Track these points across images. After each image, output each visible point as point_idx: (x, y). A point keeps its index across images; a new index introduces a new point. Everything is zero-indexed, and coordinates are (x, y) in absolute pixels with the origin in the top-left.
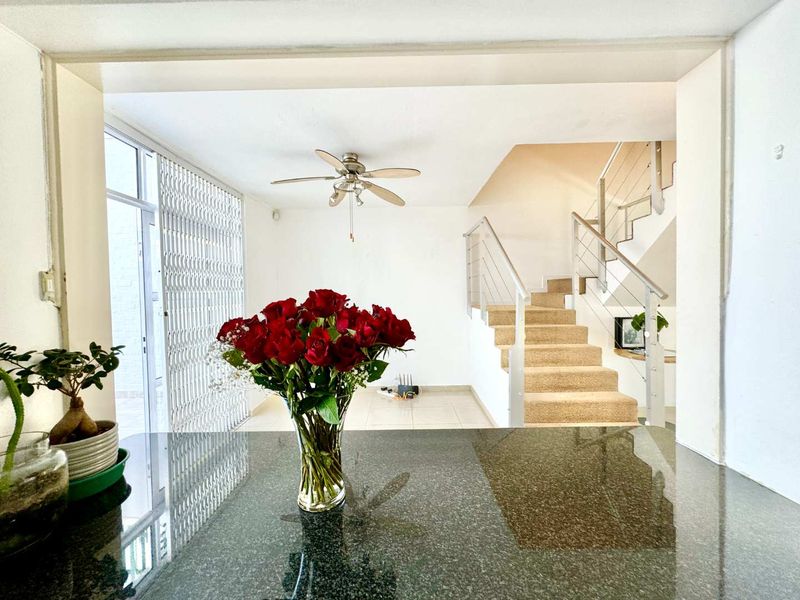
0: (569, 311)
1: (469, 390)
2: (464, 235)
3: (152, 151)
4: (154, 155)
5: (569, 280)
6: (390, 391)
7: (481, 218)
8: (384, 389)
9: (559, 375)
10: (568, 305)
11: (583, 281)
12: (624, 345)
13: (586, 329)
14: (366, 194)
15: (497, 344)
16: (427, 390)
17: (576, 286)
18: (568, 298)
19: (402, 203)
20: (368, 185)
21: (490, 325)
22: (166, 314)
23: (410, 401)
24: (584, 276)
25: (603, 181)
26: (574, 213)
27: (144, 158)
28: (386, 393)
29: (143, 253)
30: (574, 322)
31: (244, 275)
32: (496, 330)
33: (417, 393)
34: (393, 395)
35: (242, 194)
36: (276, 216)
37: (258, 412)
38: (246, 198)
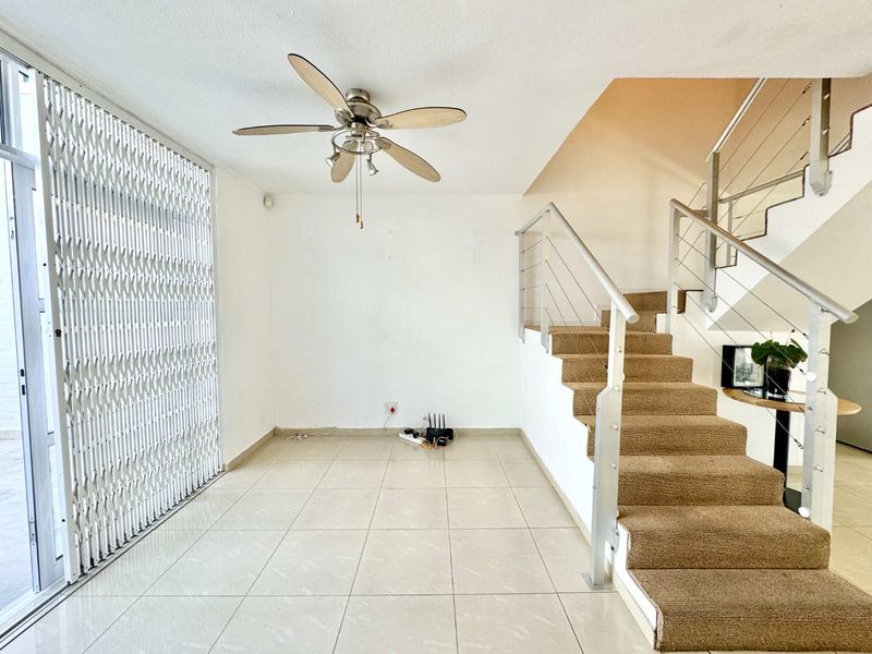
0: (662, 336)
1: (518, 435)
2: (517, 233)
3: (29, 67)
4: (31, 73)
5: (664, 294)
6: (416, 436)
7: (545, 205)
8: (408, 432)
9: (662, 431)
10: (660, 329)
11: (682, 295)
12: (736, 384)
13: (690, 362)
14: (381, 158)
15: (565, 380)
16: (464, 434)
17: (673, 301)
18: (660, 317)
19: (435, 177)
20: (385, 144)
21: (554, 353)
22: (58, 333)
23: (441, 448)
24: (684, 288)
25: (716, 155)
26: (674, 201)
27: (15, 79)
28: (410, 437)
29: (16, 235)
30: (670, 352)
31: (216, 279)
32: (565, 361)
33: (451, 438)
34: (419, 441)
35: (212, 166)
36: (269, 203)
37: (237, 465)
38: (217, 171)
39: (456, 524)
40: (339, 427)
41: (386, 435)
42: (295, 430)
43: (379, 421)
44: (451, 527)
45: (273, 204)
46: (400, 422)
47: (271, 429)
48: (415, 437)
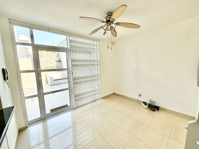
8: (144, 103)
34: (146, 106)
35: (99, 40)
36: (113, 44)
37: (104, 98)
38: (100, 41)
39: (136, 136)
40: (127, 96)
41: (138, 101)
42: (118, 94)
43: (136, 97)
44: (134, 136)
45: (114, 44)
46: (142, 99)
47: (113, 92)
48: (145, 105)
